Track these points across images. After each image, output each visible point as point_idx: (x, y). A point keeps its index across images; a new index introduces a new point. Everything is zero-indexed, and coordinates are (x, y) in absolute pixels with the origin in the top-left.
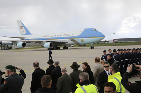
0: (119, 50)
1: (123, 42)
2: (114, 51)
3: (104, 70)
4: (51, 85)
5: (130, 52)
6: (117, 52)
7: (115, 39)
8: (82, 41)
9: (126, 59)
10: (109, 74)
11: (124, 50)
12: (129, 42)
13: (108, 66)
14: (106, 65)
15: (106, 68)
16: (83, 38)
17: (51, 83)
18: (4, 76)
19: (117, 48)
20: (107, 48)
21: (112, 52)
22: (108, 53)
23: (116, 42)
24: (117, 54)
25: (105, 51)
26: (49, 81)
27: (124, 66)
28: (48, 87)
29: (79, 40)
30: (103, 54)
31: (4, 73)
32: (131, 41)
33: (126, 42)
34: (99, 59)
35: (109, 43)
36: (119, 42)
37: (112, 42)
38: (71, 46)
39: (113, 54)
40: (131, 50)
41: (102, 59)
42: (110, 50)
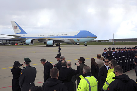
0: (117, 48)
1: (121, 41)
2: (114, 49)
3: (104, 65)
4: (58, 76)
5: (127, 50)
6: (116, 50)
7: (114, 39)
8: (78, 40)
9: (123, 56)
10: (108, 69)
11: (122, 48)
12: (126, 41)
13: (108, 62)
14: (106, 60)
15: (106, 63)
16: (80, 37)
17: (58, 74)
18: (21, 67)
19: (116, 46)
20: (107, 47)
21: (112, 50)
22: (108, 50)
23: (115, 42)
24: (115, 51)
25: (105, 49)
26: (57, 72)
27: (121, 62)
28: (56, 78)
29: (75, 40)
30: (104, 52)
31: (22, 65)
32: (128, 41)
33: (124, 41)
34: (100, 56)
35: (109, 42)
36: (118, 41)
37: (112, 41)
38: (77, 44)
39: (112, 52)
40: (127, 48)
41: (103, 55)
42: (109, 48)
